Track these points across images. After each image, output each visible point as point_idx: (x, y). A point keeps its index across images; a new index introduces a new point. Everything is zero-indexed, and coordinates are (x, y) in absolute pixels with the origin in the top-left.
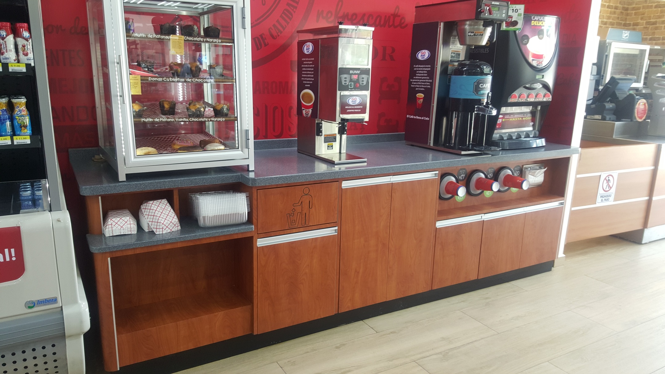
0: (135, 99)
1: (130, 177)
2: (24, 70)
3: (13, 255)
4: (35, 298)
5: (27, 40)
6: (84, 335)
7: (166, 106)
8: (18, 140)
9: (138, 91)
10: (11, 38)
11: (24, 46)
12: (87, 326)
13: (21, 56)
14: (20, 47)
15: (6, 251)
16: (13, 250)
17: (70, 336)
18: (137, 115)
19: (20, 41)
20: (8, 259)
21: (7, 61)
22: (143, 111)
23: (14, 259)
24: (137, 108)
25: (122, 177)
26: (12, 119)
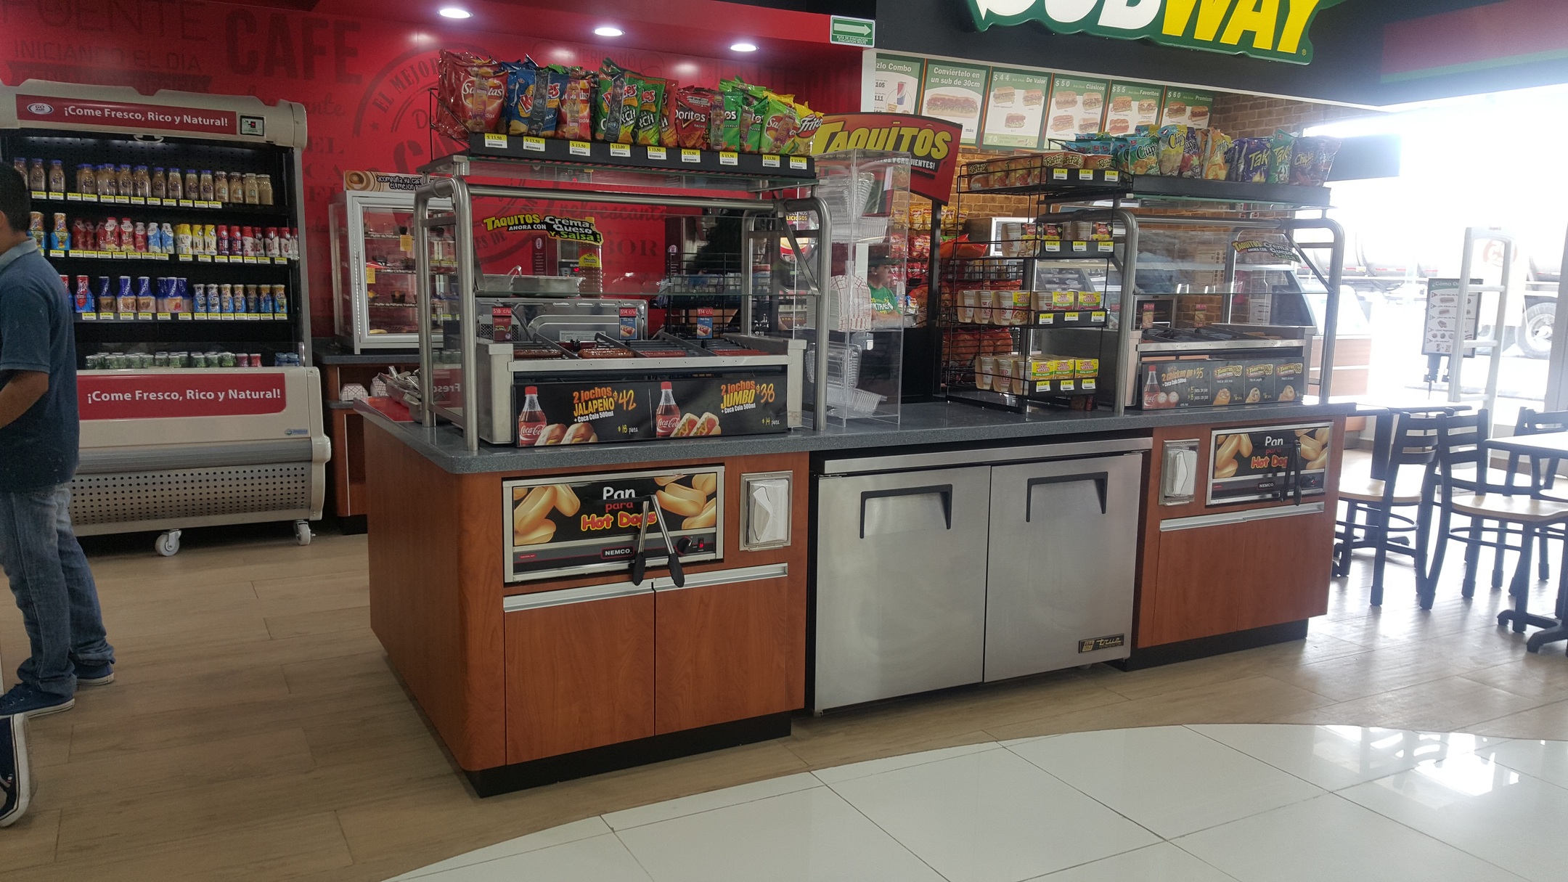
0: (370, 287)
1: (364, 351)
2: (286, 263)
3: (279, 394)
4: (292, 428)
5: (288, 240)
6: (326, 464)
7: (397, 295)
8: (278, 317)
9: (373, 281)
10: (277, 239)
11: (286, 245)
12: (329, 456)
13: (283, 251)
14: (283, 245)
15: (274, 390)
16: (278, 390)
17: (315, 462)
18: (372, 301)
19: (284, 241)
20: (275, 397)
21: (274, 256)
22: (376, 298)
23: (279, 397)
24: (371, 295)
25: (357, 352)
26: (273, 301)
